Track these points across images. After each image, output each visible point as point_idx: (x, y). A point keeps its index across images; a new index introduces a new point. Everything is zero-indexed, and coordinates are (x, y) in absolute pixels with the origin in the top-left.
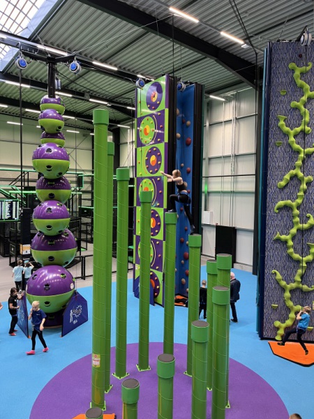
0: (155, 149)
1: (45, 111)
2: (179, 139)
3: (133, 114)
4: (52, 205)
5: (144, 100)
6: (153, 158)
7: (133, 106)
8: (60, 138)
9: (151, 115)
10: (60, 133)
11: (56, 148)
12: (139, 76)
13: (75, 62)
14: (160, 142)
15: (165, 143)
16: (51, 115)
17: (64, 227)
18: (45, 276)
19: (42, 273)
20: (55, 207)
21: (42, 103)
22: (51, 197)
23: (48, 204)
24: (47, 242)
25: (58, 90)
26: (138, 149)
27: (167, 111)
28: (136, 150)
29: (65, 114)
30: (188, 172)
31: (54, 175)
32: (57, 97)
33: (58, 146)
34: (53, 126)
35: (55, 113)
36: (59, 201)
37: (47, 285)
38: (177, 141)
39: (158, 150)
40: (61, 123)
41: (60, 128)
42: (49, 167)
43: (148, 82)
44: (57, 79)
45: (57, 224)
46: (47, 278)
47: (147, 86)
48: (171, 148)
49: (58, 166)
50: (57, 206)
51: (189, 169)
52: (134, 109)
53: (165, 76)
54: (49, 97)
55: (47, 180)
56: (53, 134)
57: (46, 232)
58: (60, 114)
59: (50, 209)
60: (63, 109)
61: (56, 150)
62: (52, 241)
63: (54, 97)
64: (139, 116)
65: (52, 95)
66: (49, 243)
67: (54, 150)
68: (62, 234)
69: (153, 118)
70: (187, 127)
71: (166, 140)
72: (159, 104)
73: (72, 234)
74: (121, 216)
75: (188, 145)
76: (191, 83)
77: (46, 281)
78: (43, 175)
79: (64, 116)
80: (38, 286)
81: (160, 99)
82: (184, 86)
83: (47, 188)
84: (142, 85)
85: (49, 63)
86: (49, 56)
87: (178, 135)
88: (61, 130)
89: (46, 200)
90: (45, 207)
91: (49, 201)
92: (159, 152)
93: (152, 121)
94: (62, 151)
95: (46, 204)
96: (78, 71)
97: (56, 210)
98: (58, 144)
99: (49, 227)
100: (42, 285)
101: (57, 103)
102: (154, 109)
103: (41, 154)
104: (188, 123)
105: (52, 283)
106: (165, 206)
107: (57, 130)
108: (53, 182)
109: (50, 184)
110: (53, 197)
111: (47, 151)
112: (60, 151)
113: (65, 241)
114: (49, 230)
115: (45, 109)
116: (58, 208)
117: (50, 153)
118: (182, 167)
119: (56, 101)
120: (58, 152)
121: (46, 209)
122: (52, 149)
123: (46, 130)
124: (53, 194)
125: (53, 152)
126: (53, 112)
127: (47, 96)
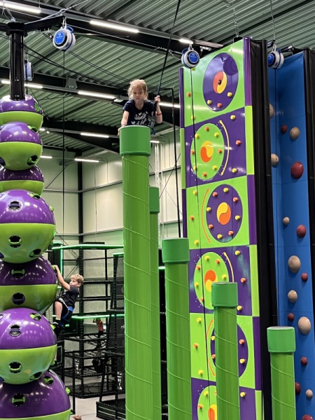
0: (226, 190)
1: (5, 127)
2: (276, 165)
3: (174, 118)
4: (22, 318)
5: (199, 90)
6: (223, 208)
7: (176, 101)
8: (34, 178)
9: (214, 121)
10: (34, 169)
11: (27, 198)
12: (183, 41)
13: (65, 30)
14: (236, 175)
15: (249, 177)
20: (26, 323)
22: (18, 301)
23: (13, 317)
24: (9, 397)
26: (188, 189)
27: (249, 110)
28: (184, 192)
30: (301, 235)
31: (23, 255)
32: (27, 98)
33: (32, 195)
34: (21, 155)
35: (25, 128)
36: (35, 308)
38: (273, 169)
39: (233, 192)
40: (37, 147)
41: (35, 158)
42: (15, 239)
43: (205, 53)
44: (26, 62)
45: (32, 358)
47: (206, 64)
48: (261, 185)
49: (33, 236)
50: (30, 319)
51: (301, 227)
52: (178, 106)
53: (242, 40)
54: (13, 98)
55: (8, 266)
56: (23, 171)
57: (11, 378)
58: (34, 130)
59: (16, 327)
60: (39, 119)
61: (28, 204)
62: (21, 398)
64: (188, 122)
66: (13, 400)
67: (25, 204)
68: (41, 380)
69: (220, 126)
70: (293, 139)
71: (251, 170)
72: (232, 97)
75: (296, 176)
76: (296, 51)
81: (232, 87)
83: (9, 282)
84: (193, 62)
85: (12, 33)
86: (13, 19)
87: (274, 157)
89: (6, 308)
90: (6, 324)
91: (15, 311)
92: (237, 195)
93: (218, 132)
94: (40, 205)
95: (7, 316)
97: (29, 327)
98: (33, 191)
99: (15, 365)
102: (221, 108)
104: (295, 131)
106: (256, 312)
107: (29, 164)
108: (21, 270)
109: (15, 275)
110: (22, 302)
111: (10, 207)
112: (35, 206)
113: (45, 396)
114: (15, 372)
115: (5, 123)
116: (32, 323)
117: (17, 211)
118: (285, 225)
119: (26, 105)
120: (31, 208)
121: (9, 327)
122: (21, 203)
123: (7, 164)
124: (22, 295)
125: (21, 208)
126: (20, 128)
127: (9, 96)
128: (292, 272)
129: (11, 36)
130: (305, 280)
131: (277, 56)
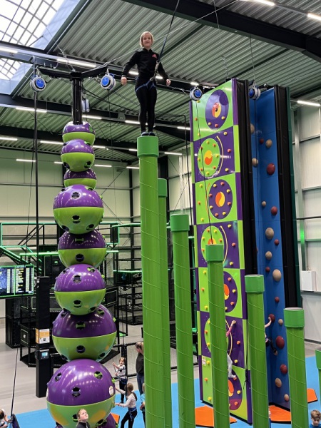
0: (222, 183)
1: (69, 143)
2: (256, 166)
3: (187, 136)
4: (82, 271)
5: (203, 116)
7: (188, 125)
8: (90, 177)
9: (213, 136)
10: (89, 171)
11: (84, 190)
12: (193, 83)
13: (108, 76)
14: (228, 173)
15: (237, 174)
16: (77, 147)
17: (98, 303)
18: (72, 376)
19: (68, 371)
20: (85, 274)
21: (66, 132)
22: (80, 260)
23: (76, 270)
24: (74, 324)
25: (86, 113)
26: (196, 184)
27: (236, 129)
28: (194, 185)
29: (95, 144)
30: (274, 214)
31: (82, 228)
32: (84, 123)
33: (87, 188)
34: (80, 161)
35: (82, 143)
36: (91, 264)
37: (76, 389)
38: (254, 170)
39: (226, 186)
40: (91, 156)
41: (89, 163)
42: (76, 217)
43: (207, 90)
44: (84, 99)
45: (89, 298)
46: (75, 378)
47: (206, 97)
48: (245, 180)
49: (88, 216)
50: (88, 272)
51: (274, 208)
52: (189, 129)
53: (231, 81)
54: (74, 123)
55: (73, 236)
56: (82, 172)
57: (73, 310)
58: (89, 145)
59: (78, 276)
60: (92, 137)
61: (85, 194)
62: (82, 323)
63: (81, 123)
64: (196, 138)
65: (78, 120)
66: (77, 326)
67: (82, 194)
68: (95, 312)
69: (217, 140)
70: (268, 148)
71: (238, 169)
72: (225, 120)
73: (108, 311)
74: (179, 284)
75: (270, 173)
76: (269, 87)
77: (75, 383)
78: (68, 230)
79: (94, 146)
80: (64, 391)
81: (225, 113)
82: (258, 92)
83: (73, 247)
84: (198, 96)
85: (73, 79)
86: (74, 70)
87: (255, 160)
88: (91, 165)
89: (72, 264)
90: (72, 274)
91: (78, 266)
92: (229, 188)
93: (215, 144)
94: (93, 195)
95: (72, 270)
96: (112, 86)
97: (87, 277)
98: (88, 185)
99: (77, 302)
100: (68, 390)
101: (86, 131)
102: (217, 127)
103: (64, 201)
104: (269, 142)
105: (83, 387)
106: (242, 266)
107: (86, 167)
108: (81, 238)
109: (77, 242)
110: (82, 260)
111: (73, 196)
112: (90, 196)
113: (99, 323)
114: (78, 307)
115: (69, 140)
116: (89, 274)
117: (77, 199)
118: (263, 207)
119: (84, 128)
120: (87, 197)
121: (73, 277)
122: (80, 194)
123: (71, 168)
124: (82, 256)
125: (80, 197)
126: (79, 143)
127: (72, 122)
128: (268, 239)
129: (72, 82)
130: (277, 244)
131: (256, 90)
